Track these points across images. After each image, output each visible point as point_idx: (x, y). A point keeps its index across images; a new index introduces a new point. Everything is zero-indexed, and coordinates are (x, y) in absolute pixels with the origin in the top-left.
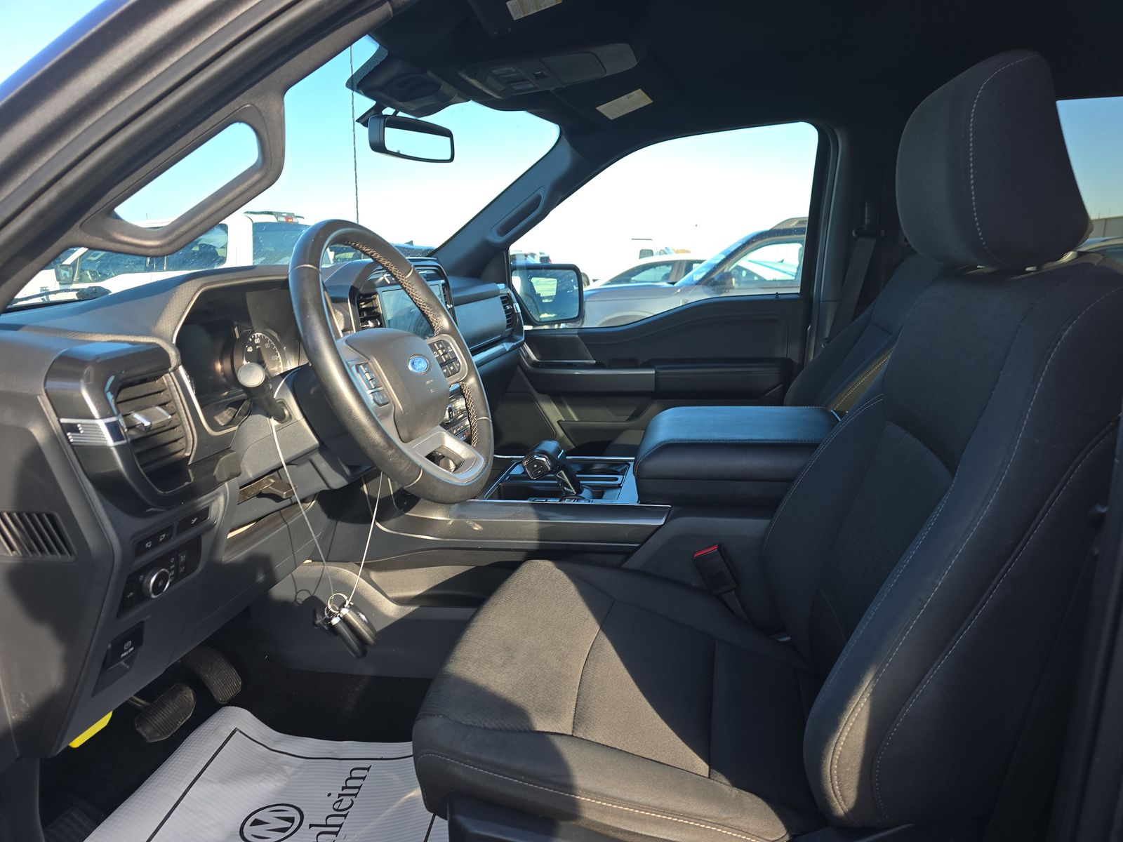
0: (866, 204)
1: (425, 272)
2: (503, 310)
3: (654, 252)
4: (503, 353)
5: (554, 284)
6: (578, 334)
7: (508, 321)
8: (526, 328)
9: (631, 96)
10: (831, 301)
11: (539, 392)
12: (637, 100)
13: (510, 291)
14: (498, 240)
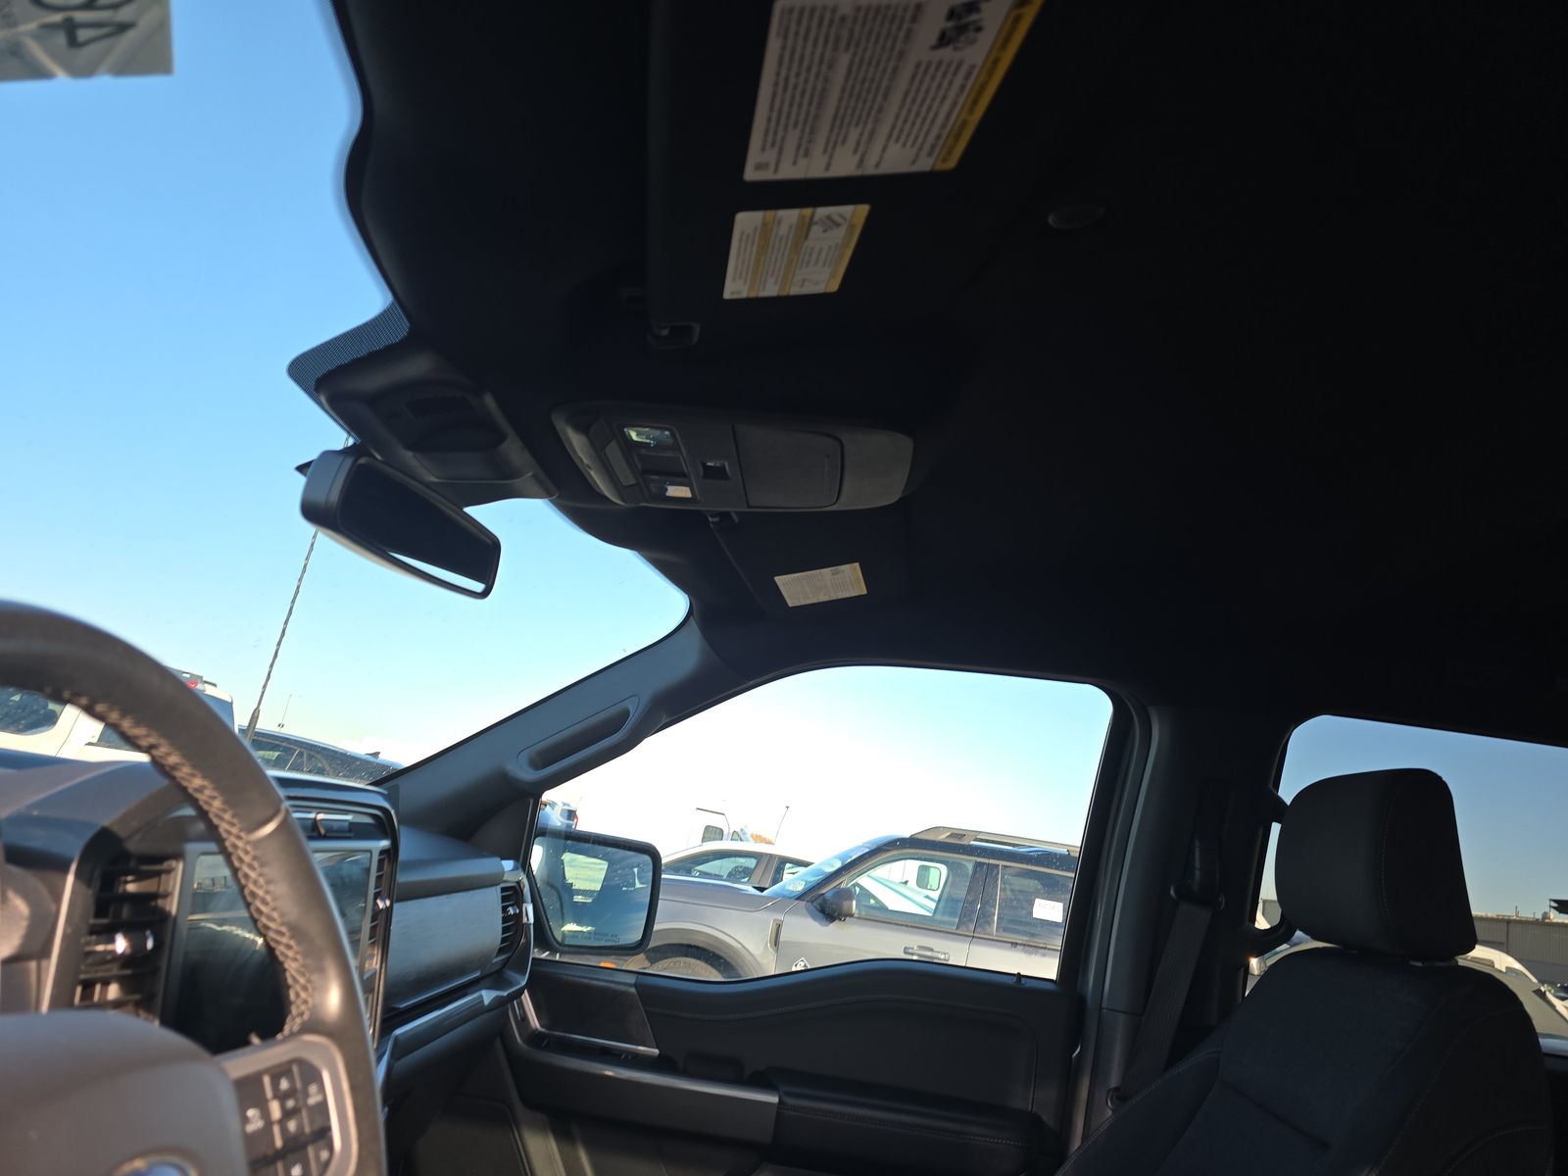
0: (1197, 844)
1: (349, 817)
2: (500, 915)
3: (725, 833)
4: (478, 1010)
5: (602, 869)
6: (636, 985)
7: (503, 940)
8: (536, 953)
9: (837, 573)
10: (1122, 1012)
11: (530, 1104)
12: (844, 581)
13: (523, 878)
14: (527, 775)
